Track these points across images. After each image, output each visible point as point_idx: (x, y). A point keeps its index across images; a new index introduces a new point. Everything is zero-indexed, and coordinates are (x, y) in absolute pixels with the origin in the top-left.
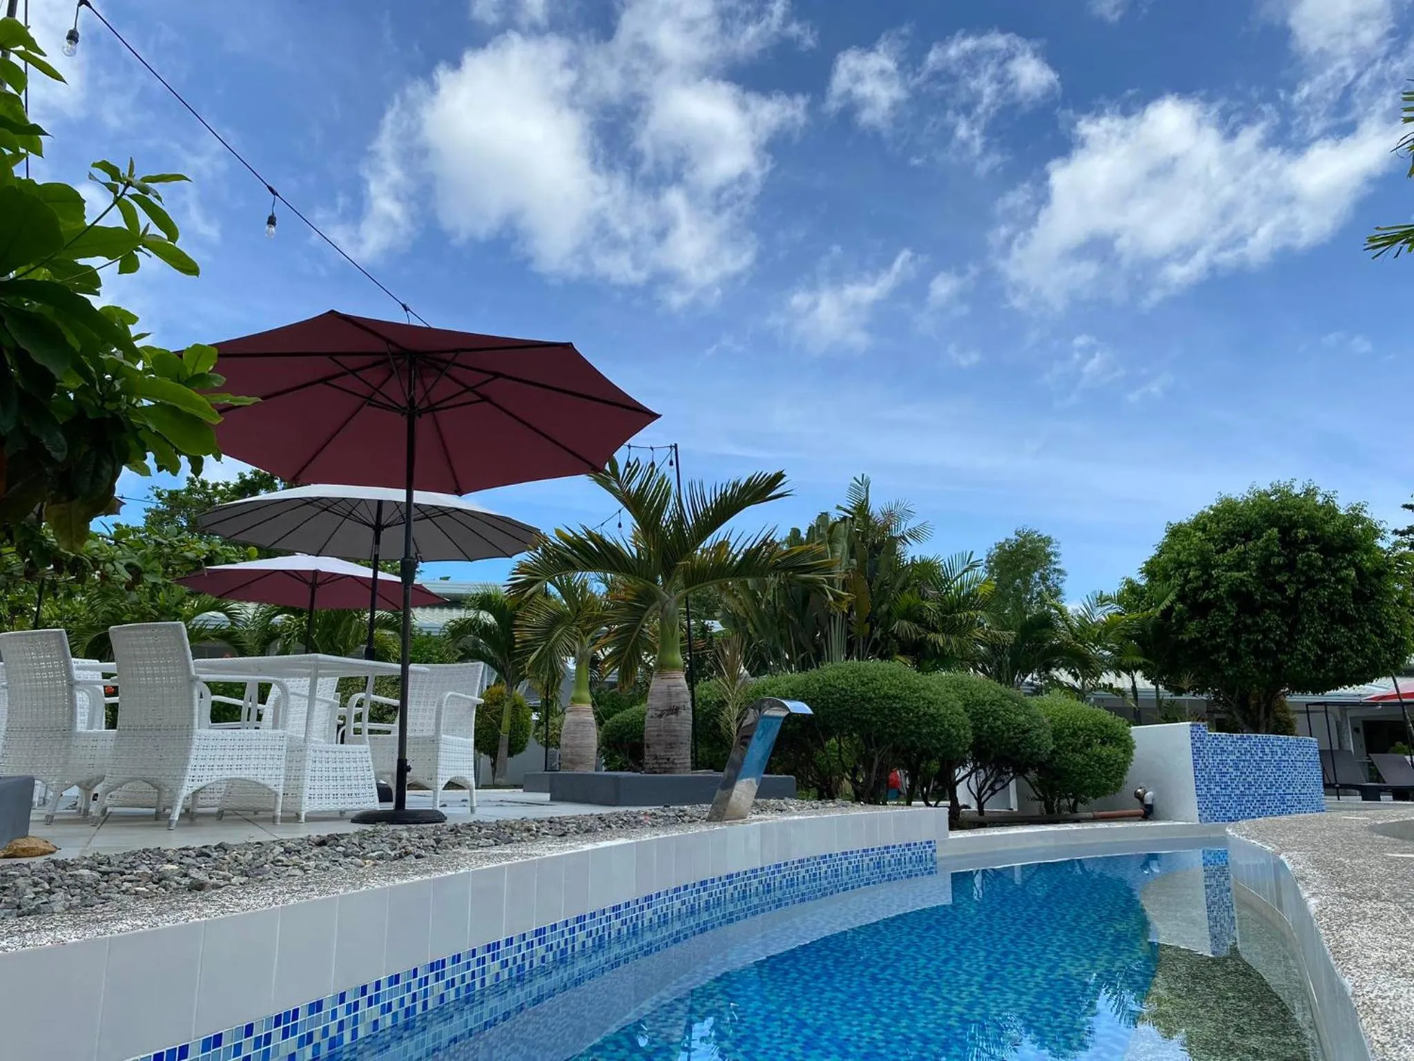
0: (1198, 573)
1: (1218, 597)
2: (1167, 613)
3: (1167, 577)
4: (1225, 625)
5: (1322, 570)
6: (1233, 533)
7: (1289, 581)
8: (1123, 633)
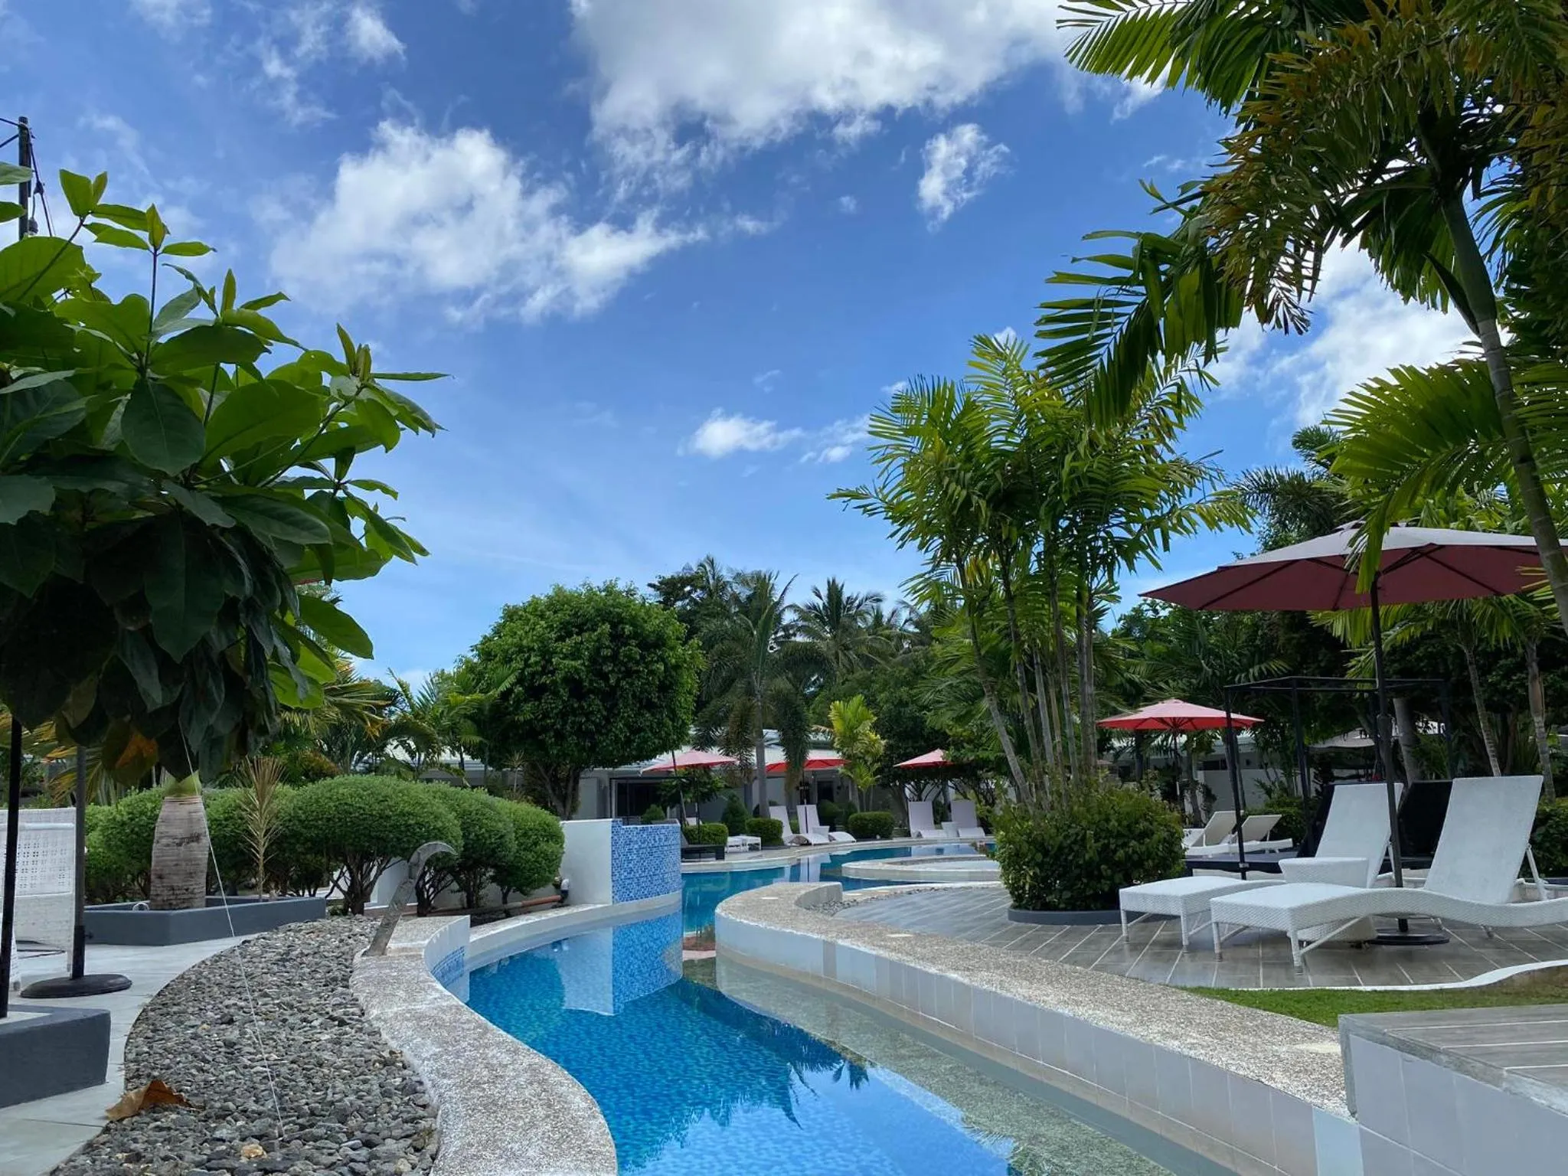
0: (538, 659)
1: (554, 682)
2: (505, 695)
3: (508, 660)
4: (556, 707)
5: (637, 663)
6: (568, 623)
7: (613, 671)
8: (463, 712)
